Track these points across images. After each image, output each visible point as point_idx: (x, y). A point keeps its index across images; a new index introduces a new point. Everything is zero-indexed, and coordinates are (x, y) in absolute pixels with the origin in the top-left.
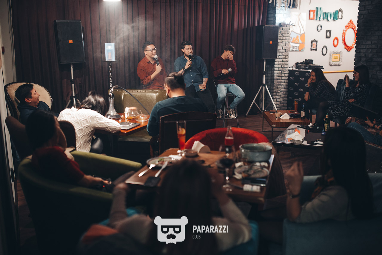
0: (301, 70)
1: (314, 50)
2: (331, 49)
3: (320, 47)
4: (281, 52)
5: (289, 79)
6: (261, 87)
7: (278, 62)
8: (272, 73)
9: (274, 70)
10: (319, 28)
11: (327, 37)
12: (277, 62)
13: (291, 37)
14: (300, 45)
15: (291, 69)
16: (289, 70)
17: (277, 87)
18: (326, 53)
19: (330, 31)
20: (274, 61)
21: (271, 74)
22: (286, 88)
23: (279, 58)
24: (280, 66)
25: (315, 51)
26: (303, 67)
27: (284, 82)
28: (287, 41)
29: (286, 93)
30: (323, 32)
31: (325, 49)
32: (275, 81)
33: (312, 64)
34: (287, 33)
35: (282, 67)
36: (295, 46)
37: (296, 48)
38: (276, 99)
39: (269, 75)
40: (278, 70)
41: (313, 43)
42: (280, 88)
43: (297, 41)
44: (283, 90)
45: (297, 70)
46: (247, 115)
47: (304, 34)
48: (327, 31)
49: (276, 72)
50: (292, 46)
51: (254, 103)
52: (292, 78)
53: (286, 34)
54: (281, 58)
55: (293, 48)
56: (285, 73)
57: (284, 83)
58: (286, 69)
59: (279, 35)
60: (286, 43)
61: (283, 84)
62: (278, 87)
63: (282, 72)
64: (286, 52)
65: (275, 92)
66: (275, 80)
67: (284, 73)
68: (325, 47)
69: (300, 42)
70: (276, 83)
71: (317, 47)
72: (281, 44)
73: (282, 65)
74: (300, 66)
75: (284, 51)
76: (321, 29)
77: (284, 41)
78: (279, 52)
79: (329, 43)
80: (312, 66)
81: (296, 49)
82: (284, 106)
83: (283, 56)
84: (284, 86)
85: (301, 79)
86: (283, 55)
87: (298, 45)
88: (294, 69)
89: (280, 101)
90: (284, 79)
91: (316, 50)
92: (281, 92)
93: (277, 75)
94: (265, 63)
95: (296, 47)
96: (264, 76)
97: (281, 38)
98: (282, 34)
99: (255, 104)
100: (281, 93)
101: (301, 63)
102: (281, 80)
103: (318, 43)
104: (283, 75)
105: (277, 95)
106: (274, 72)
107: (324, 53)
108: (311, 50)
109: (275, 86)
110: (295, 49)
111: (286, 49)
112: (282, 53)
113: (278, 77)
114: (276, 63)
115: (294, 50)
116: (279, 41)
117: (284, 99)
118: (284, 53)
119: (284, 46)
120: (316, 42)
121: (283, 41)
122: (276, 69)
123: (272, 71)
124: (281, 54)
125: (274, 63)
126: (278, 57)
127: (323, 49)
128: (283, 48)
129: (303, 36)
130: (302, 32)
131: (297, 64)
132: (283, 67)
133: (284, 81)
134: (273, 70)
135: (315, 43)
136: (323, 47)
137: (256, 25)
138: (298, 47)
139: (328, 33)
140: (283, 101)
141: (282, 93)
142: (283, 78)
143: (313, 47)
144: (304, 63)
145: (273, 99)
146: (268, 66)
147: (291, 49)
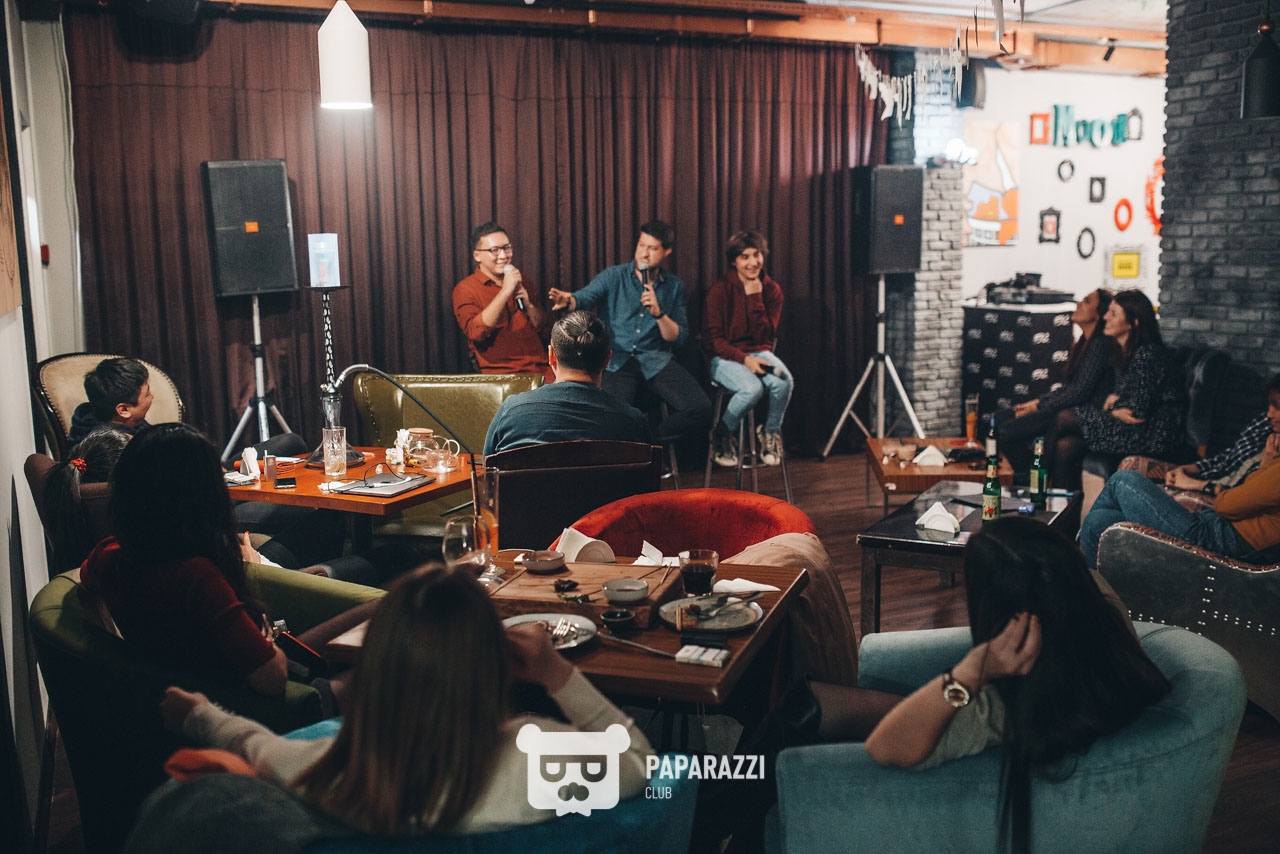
0: (1004, 306)
1: (1050, 240)
2: (1107, 236)
3: (1069, 231)
4: (936, 250)
5: (965, 337)
6: (871, 363)
7: (927, 281)
8: (910, 317)
9: (914, 309)
10: (1065, 170)
11: (1092, 199)
12: (923, 281)
13: (971, 202)
14: (1002, 227)
15: (972, 303)
16: (966, 309)
17: (924, 363)
18: (1093, 249)
19: (1102, 181)
20: (910, 280)
21: (906, 320)
22: (957, 366)
23: (930, 270)
24: (933, 295)
25: (1052, 245)
26: (1009, 297)
27: (948, 346)
28: (954, 215)
29: (956, 383)
30: (1079, 185)
31: (1087, 237)
32: (918, 345)
33: (1038, 285)
34: (955, 189)
35: (940, 299)
36: (986, 231)
37: (988, 235)
38: (924, 402)
39: (900, 325)
40: (928, 308)
41: (1047, 219)
42: (936, 366)
43: (991, 213)
44: (948, 372)
45: (991, 306)
46: (825, 454)
47: (1014, 190)
48: (1093, 180)
49: (919, 315)
50: (977, 230)
51: (849, 416)
52: (975, 333)
53: (953, 192)
54: (937, 270)
55: (980, 236)
56: (950, 319)
57: (950, 348)
58: (954, 304)
59: (928, 194)
60: (951, 221)
61: (945, 354)
62: (930, 362)
63: (939, 316)
64: (952, 248)
65: (920, 379)
66: (919, 340)
67: (949, 316)
68: (1087, 230)
69: (1003, 215)
70: (921, 350)
71: (1061, 230)
72: (936, 225)
73: (939, 292)
74: (1000, 294)
75: (945, 245)
76: (1072, 174)
77: (946, 216)
78: (929, 249)
79: (1100, 217)
80: (1037, 295)
81: (990, 238)
82: (949, 424)
83: (943, 264)
84: (949, 360)
85: (1006, 336)
86: (943, 259)
87: (996, 227)
88: (983, 303)
89: (938, 409)
90: (949, 338)
91: (1057, 241)
92: (939, 378)
93: (926, 323)
94: (882, 285)
95: (990, 232)
96: (881, 327)
97: (936, 204)
98: (938, 193)
99: (852, 419)
100: (940, 383)
101: (1006, 285)
102: (938, 341)
103: (1063, 220)
104: (945, 323)
105: (926, 389)
106: (913, 316)
107: (1086, 249)
108: (1042, 240)
109: (918, 360)
110: (986, 237)
111: (952, 238)
112: (939, 253)
113: (929, 328)
114: (918, 285)
115: (983, 241)
116: (926, 214)
117: (951, 401)
118: (946, 254)
119: (945, 230)
120: (1058, 215)
121: (941, 213)
122: (920, 304)
123: (907, 310)
124: (935, 256)
125: (914, 286)
126: (924, 266)
127: (1080, 238)
128: (943, 237)
129: (1010, 198)
130: (1009, 185)
131: (990, 287)
132: (942, 296)
133: (950, 344)
134: (909, 306)
135: (1053, 219)
136: (1078, 233)
137: (852, 162)
138: (997, 233)
139: (1097, 187)
140: (948, 407)
141: (944, 382)
142: (944, 333)
143: (1048, 232)
144: (1012, 283)
145: (913, 401)
146: (895, 296)
147: (975, 239)
